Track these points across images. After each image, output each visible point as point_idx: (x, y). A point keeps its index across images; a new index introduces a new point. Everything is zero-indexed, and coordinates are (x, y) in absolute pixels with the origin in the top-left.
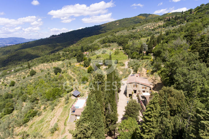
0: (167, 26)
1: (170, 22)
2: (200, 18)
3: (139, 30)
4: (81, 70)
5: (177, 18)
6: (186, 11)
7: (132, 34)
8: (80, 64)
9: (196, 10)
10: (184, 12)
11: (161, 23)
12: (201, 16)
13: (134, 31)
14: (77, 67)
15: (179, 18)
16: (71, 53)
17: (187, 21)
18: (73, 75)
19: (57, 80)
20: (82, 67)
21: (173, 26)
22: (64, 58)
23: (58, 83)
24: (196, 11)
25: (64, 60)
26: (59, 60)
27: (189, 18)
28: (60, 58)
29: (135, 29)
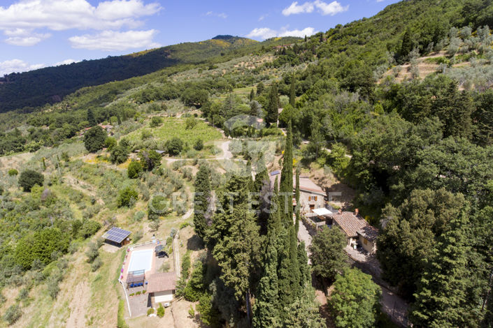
0: (281, 64)
1: (286, 56)
2: (340, 51)
3: (224, 71)
4: (107, 173)
5: (297, 50)
6: (312, 37)
7: (211, 79)
8: (98, 157)
9: (330, 36)
10: (309, 38)
11: (270, 58)
12: (341, 47)
13: (214, 73)
14: (90, 166)
15: (301, 49)
16: (57, 129)
17: (319, 57)
18: (84, 187)
19: (37, 208)
20: (108, 165)
21: (293, 65)
22: (37, 144)
23: (45, 216)
24: (330, 38)
25: (37, 148)
26: (20, 150)
27: (321, 50)
28: (24, 142)
29: (217, 70)
